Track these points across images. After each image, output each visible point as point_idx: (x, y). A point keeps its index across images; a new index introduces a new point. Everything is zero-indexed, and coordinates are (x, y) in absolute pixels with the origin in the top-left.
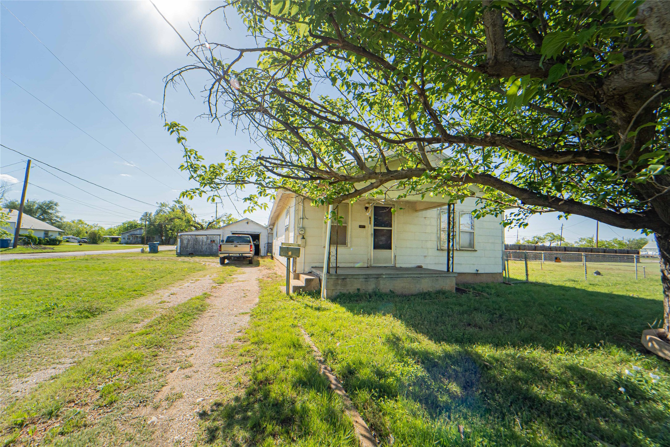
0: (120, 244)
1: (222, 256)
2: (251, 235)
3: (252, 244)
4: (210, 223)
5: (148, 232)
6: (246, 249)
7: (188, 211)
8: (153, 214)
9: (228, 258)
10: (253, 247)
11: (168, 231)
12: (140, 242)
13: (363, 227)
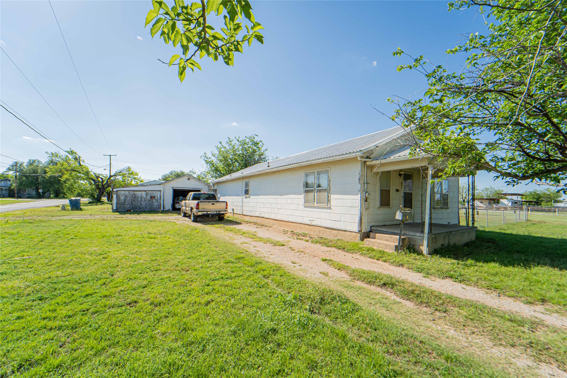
8: (25, 165)
13: (398, 190)
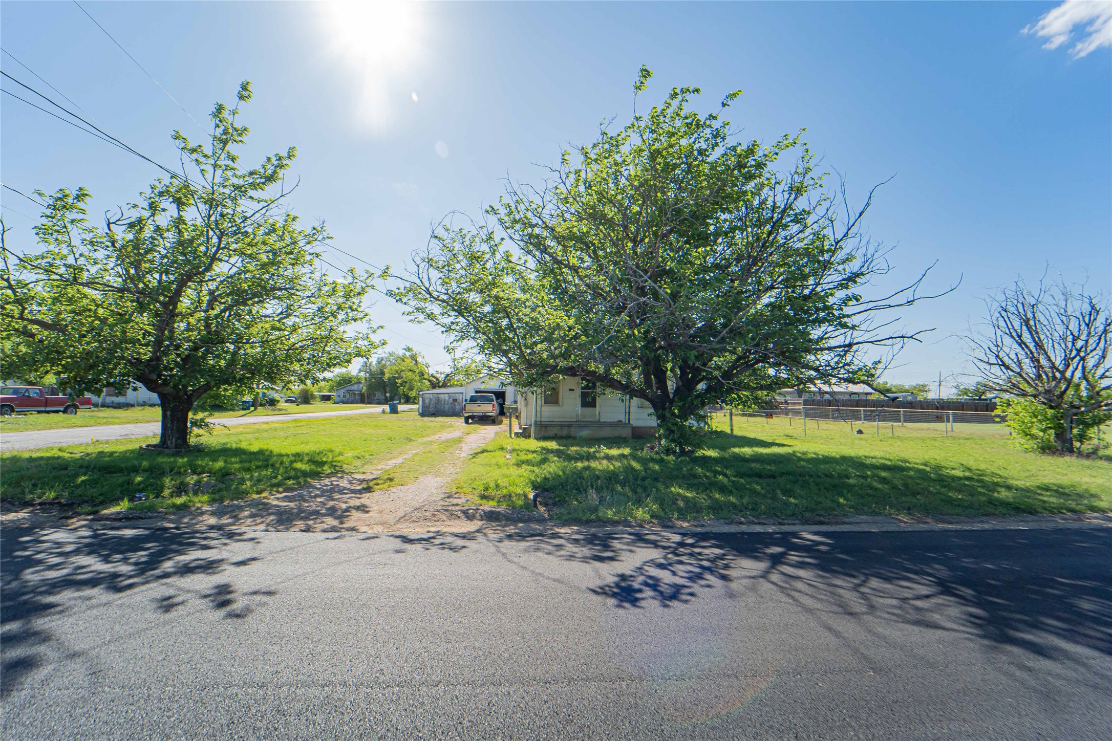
0: (335, 403)
1: (466, 415)
2: (494, 393)
3: (495, 403)
4: (448, 375)
5: (370, 387)
6: (489, 409)
7: (419, 359)
9: (472, 417)
10: (496, 405)
11: (399, 387)
12: (359, 400)
13: (573, 390)
